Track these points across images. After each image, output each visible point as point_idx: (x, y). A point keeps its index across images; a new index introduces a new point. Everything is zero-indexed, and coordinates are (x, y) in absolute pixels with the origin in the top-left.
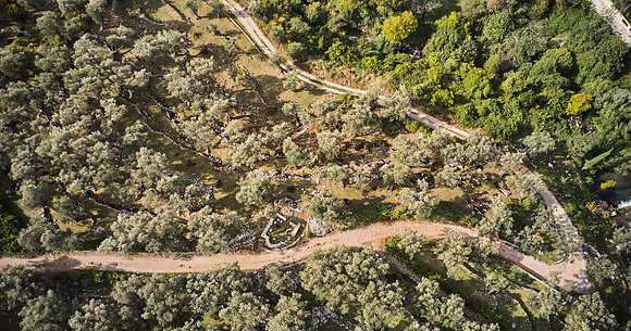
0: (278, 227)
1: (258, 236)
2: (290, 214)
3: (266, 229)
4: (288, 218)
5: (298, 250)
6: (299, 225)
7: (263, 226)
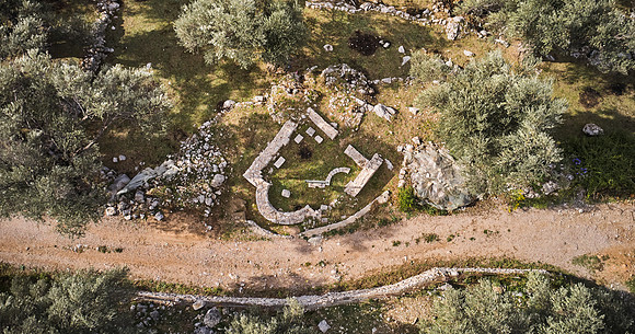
0: (305, 153)
1: (234, 175)
2: (350, 119)
3: (265, 157)
4: (343, 132)
5: (358, 247)
6: (376, 162)
7: (256, 145)
